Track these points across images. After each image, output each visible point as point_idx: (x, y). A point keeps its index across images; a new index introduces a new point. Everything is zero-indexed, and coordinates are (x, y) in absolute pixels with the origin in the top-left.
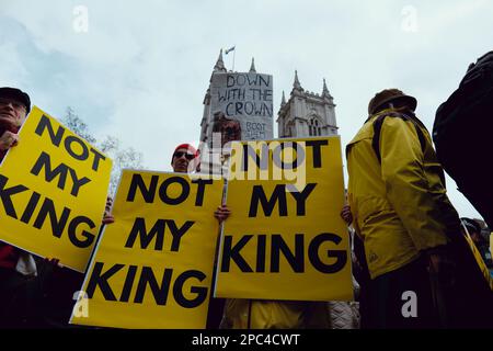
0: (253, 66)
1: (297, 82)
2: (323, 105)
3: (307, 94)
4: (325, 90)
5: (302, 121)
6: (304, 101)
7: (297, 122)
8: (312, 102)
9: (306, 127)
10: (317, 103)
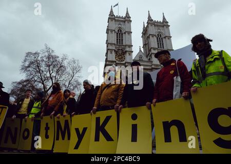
0: (127, 12)
1: (149, 17)
2: (163, 26)
3: (155, 22)
4: (164, 18)
5: (153, 36)
6: (153, 26)
7: (151, 36)
8: (158, 26)
9: (155, 38)
10: (160, 26)
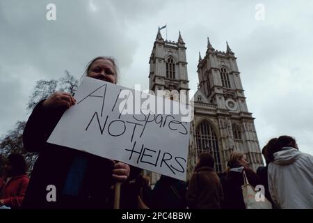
0: (180, 36)
1: (209, 45)
2: (228, 58)
3: (217, 52)
4: (228, 48)
5: (216, 69)
6: (215, 56)
7: (213, 70)
8: (221, 57)
9: (219, 73)
